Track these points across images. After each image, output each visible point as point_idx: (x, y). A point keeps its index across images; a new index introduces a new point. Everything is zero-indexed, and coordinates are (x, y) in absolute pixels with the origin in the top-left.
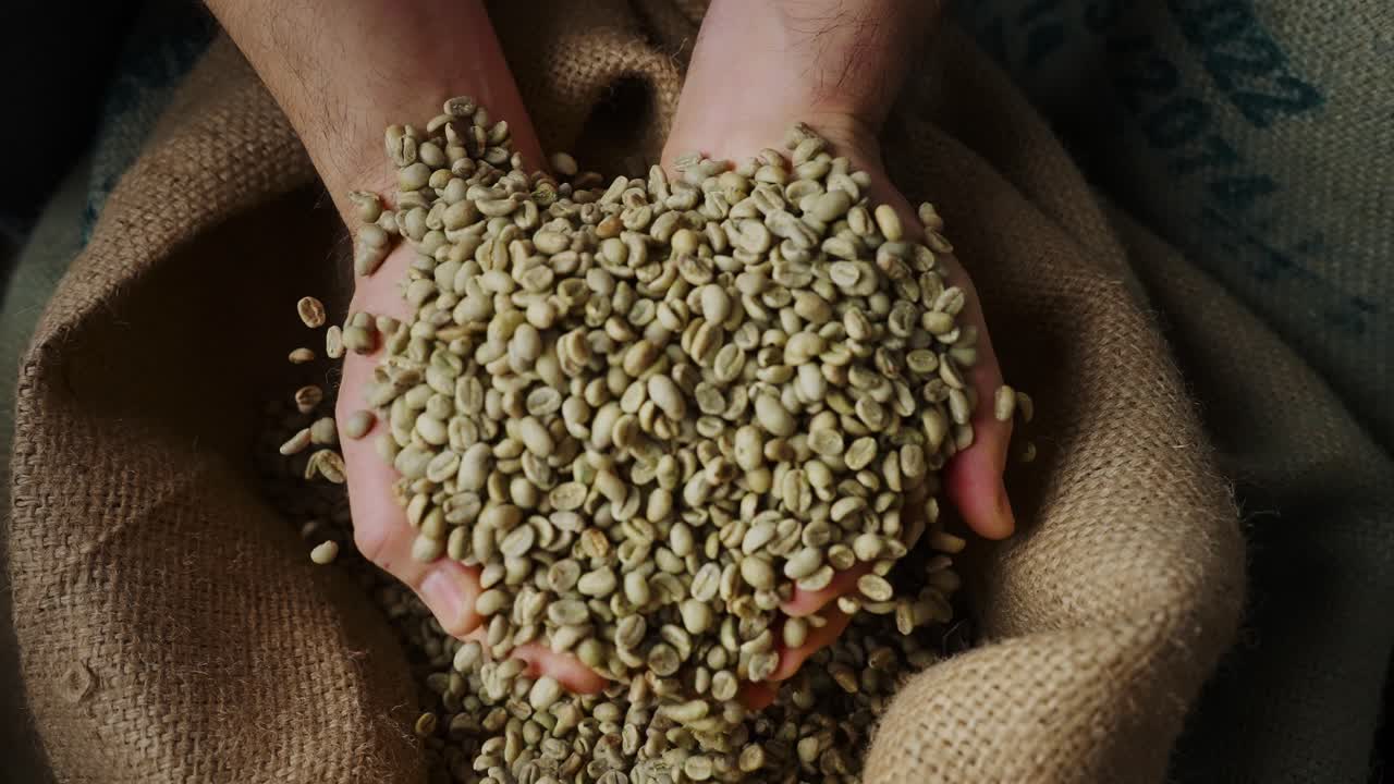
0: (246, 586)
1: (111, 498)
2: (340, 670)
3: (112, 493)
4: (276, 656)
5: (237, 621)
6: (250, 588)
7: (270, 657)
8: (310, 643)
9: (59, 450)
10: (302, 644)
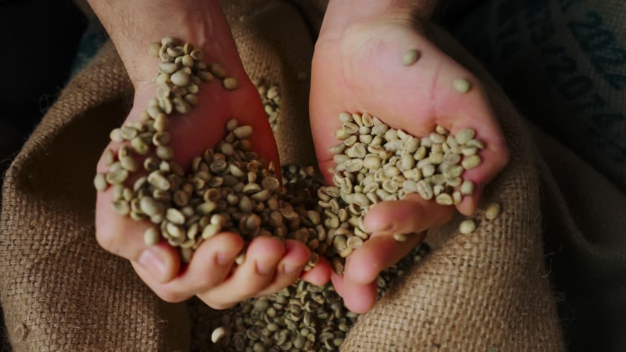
0: (110, 282)
1: (44, 242)
2: (152, 327)
3: (44, 239)
4: (120, 319)
5: (102, 301)
6: (112, 284)
7: (117, 319)
8: (139, 312)
9: (21, 218)
10: (135, 312)
